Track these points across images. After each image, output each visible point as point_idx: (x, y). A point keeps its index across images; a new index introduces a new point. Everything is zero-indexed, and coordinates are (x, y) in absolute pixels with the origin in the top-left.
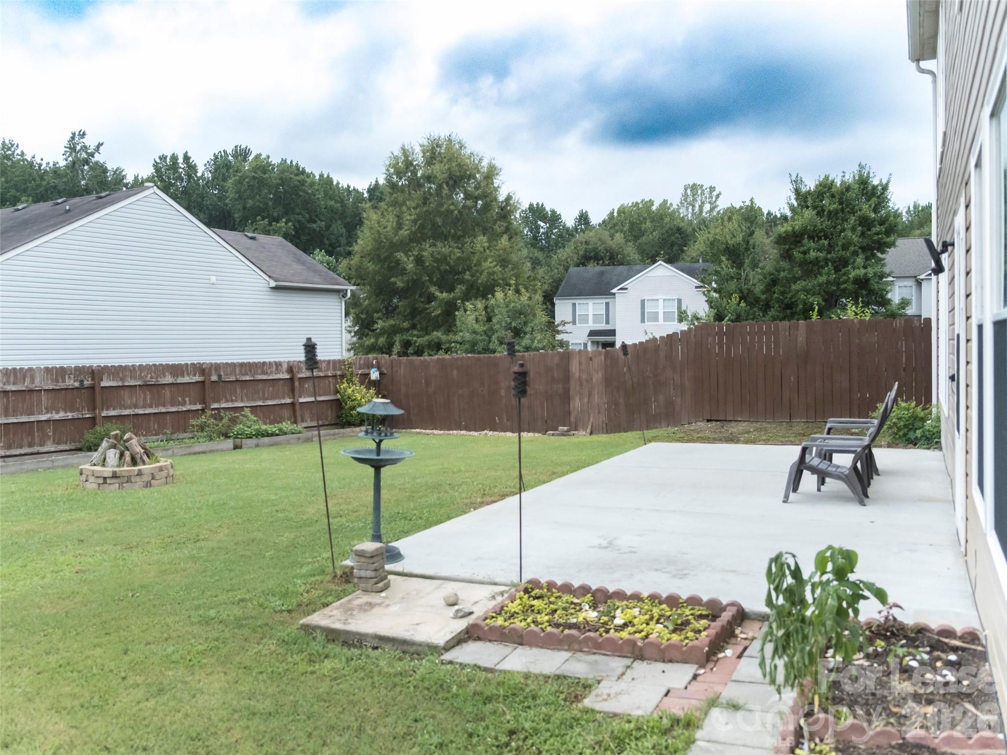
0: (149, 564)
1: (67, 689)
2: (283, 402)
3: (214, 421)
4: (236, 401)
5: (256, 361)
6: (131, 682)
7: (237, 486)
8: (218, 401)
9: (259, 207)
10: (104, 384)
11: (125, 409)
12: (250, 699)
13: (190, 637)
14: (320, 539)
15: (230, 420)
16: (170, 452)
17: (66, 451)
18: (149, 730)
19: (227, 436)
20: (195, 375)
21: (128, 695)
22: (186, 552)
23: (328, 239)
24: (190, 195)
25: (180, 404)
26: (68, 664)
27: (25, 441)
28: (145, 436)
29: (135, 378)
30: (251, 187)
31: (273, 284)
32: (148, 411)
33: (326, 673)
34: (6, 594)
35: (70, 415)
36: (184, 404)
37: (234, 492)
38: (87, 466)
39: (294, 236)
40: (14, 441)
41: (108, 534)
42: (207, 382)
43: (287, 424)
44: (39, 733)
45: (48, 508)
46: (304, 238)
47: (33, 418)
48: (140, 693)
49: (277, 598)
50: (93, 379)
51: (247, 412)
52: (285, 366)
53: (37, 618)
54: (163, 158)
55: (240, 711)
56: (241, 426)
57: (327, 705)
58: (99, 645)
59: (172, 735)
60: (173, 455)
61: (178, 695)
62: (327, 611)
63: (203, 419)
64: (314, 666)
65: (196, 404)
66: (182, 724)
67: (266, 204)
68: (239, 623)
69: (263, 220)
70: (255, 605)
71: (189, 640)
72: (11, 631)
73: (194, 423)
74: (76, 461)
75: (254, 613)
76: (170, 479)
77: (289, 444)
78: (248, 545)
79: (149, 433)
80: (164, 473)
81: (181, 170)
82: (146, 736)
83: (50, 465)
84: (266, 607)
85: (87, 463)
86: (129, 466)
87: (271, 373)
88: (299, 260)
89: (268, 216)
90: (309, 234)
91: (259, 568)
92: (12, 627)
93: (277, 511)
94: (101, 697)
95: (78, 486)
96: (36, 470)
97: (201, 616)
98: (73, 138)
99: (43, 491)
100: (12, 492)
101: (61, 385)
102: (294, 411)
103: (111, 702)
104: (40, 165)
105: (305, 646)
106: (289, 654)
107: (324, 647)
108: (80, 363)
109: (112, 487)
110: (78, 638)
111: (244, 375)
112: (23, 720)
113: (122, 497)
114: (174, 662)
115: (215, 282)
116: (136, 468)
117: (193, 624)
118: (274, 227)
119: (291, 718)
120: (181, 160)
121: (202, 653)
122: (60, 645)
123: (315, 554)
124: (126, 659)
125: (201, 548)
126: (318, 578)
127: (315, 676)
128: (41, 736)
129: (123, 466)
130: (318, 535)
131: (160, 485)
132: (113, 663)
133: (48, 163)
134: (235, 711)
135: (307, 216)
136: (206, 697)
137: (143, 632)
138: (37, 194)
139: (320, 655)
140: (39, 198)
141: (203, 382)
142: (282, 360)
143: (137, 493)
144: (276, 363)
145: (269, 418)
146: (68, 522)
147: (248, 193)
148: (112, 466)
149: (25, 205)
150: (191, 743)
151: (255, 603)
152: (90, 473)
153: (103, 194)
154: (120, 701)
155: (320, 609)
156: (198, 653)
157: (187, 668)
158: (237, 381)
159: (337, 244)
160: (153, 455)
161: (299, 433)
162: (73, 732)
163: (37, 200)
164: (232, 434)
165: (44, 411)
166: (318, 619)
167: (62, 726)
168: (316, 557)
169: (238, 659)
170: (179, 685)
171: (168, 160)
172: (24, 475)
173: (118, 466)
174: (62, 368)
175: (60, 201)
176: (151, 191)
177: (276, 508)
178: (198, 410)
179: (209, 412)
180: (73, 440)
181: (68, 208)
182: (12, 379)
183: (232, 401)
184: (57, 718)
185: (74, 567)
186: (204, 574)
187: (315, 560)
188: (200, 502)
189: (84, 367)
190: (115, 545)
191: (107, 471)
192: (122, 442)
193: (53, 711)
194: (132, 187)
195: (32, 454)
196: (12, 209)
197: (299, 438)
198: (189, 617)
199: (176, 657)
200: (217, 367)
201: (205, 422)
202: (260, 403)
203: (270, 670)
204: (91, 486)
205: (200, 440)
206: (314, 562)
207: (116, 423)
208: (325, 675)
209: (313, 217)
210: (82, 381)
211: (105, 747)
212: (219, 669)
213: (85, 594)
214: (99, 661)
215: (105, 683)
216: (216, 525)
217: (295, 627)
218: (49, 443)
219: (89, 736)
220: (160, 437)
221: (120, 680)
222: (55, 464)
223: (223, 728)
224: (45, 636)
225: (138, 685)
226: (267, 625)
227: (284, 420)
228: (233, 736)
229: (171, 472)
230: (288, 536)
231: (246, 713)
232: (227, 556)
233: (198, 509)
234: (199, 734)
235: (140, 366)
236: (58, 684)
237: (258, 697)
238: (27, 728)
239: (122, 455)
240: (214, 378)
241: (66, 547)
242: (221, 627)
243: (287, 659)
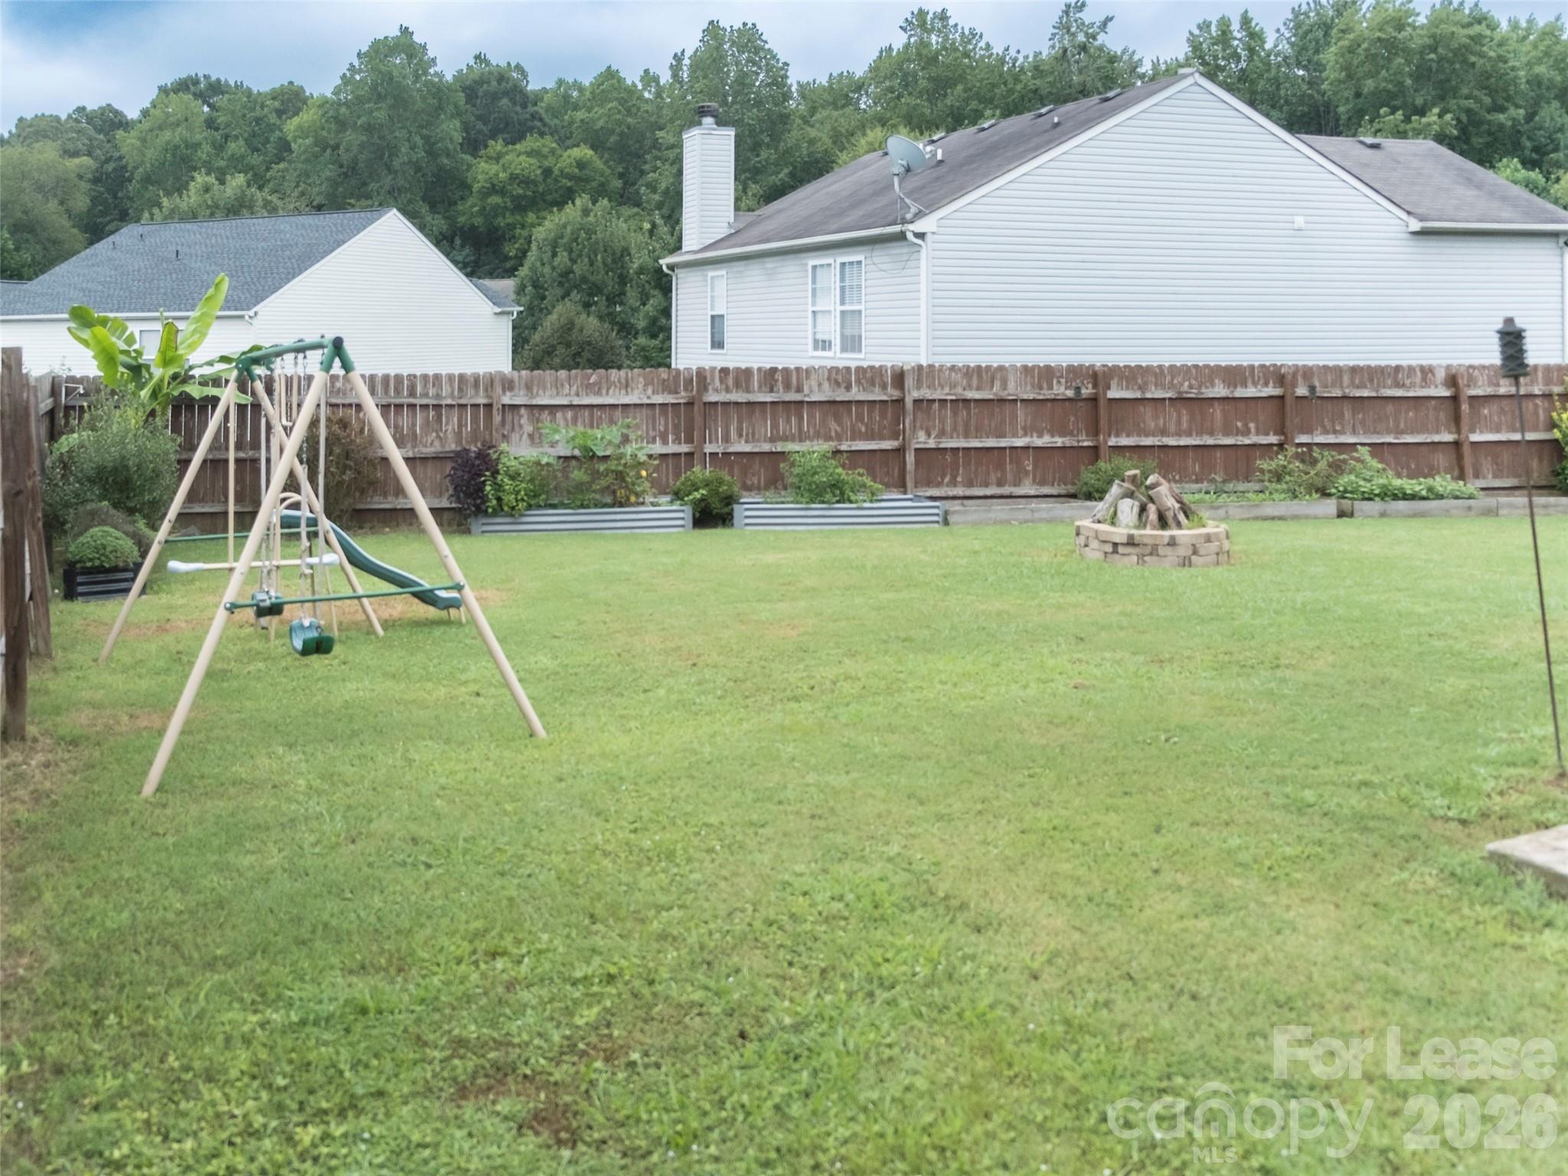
0: (1193, 693)
1: (1066, 867)
2: (1436, 438)
3: (1301, 466)
4: (1342, 432)
5: (1383, 363)
6: (1169, 880)
7: (1348, 582)
8: (1309, 431)
9: (1385, 90)
10: (1113, 394)
11: (1147, 435)
12: (1387, 963)
13: (1268, 827)
14: (1524, 699)
15: (1330, 465)
16: (1221, 512)
17: (1051, 496)
18: (1201, 966)
19: (1325, 494)
20: (1266, 384)
21: (1163, 900)
22: (1257, 682)
23: (1529, 138)
24: (1252, 82)
25: (1238, 432)
26: (1067, 827)
27: (993, 478)
28: (1180, 481)
29: (1163, 387)
30: (1371, 57)
31: (1415, 225)
32: (1184, 441)
33: (1549, 956)
34: (972, 703)
35: (1059, 441)
36: (1246, 432)
37: (1342, 592)
38: (1086, 523)
39: (1457, 138)
40: (976, 476)
41: (1122, 634)
42: (1289, 400)
43: (1444, 479)
44: (1025, 924)
45: (1027, 581)
46: (1477, 141)
47: (1004, 443)
48: (1184, 903)
49: (1436, 793)
50: (1095, 386)
51: (1364, 451)
52: (1441, 375)
53: (1017, 746)
54: (1205, 26)
55: (1369, 980)
56: (1352, 477)
57: (1552, 1016)
58: (1116, 809)
59: (1242, 987)
60: (1226, 518)
61: (1251, 921)
62: (1546, 836)
63: (1281, 460)
64: (1522, 937)
65: (1267, 434)
66: (1258, 973)
67: (1401, 84)
68: (1362, 823)
69: (1393, 113)
70: (1391, 798)
71: (1266, 833)
72: (982, 758)
73: (1265, 466)
74: (1068, 513)
75: (1389, 812)
76: (1223, 557)
77: (1450, 516)
78: (1374, 687)
79: (1184, 477)
80: (1213, 547)
81: (1236, 43)
82: (1196, 975)
83: (1029, 516)
84: (1416, 805)
85: (1086, 517)
86: (1154, 528)
87: (1413, 385)
88: (1469, 180)
89: (1403, 107)
90: (1490, 133)
91: (1398, 732)
92: (981, 753)
93: (1430, 635)
94: (1119, 892)
95: (1074, 551)
96: (1008, 522)
97: (1287, 796)
98: (1067, 12)
99: (1019, 554)
100: (976, 552)
101: (1046, 394)
102: (1460, 457)
103: (1136, 904)
104: (1015, 60)
105: (1500, 893)
106: (1465, 902)
107: (1541, 905)
108: (1076, 360)
109: (1126, 559)
110: (1082, 790)
111: (1358, 387)
112: (1002, 897)
113: (1143, 577)
114: (1241, 864)
115: (1303, 225)
116: (1167, 533)
117: (1273, 807)
118: (1415, 125)
119: (1474, 1021)
120: (1235, 26)
121: (1292, 860)
122: (1054, 796)
123: (1516, 726)
124: (1160, 840)
125: (1283, 680)
126: (1524, 771)
127: (1523, 955)
128: (1028, 929)
129: (1145, 527)
130: (1521, 691)
131: (1207, 565)
132: (1138, 843)
133: (1026, 57)
134: (1359, 978)
135: (1487, 100)
136: (1302, 938)
137: (1186, 802)
138: (1008, 104)
139: (1534, 919)
140: (1011, 110)
141: (1282, 398)
142: (1434, 363)
143: (1165, 573)
144: (1422, 368)
145: (1408, 468)
146: (1059, 607)
147: (1367, 67)
148: (1127, 526)
149: (993, 121)
150: (1276, 1010)
151: (1393, 793)
152: (1092, 534)
153: (1111, 94)
154: (1150, 907)
155: (1529, 831)
156: (1284, 859)
157: (1266, 879)
158: (1345, 398)
159: (1551, 147)
160: (1193, 513)
161: (1469, 498)
162: (1076, 936)
163: (1007, 113)
164: (1334, 491)
165: (1021, 432)
166: (1523, 847)
167: (1059, 922)
168: (1517, 732)
169: (1361, 886)
170: (1252, 905)
171: (1213, 28)
172: (991, 528)
173: (1138, 527)
174: (1048, 368)
175: (1044, 110)
176: (1190, 81)
177: (1429, 629)
178: (1271, 445)
179: (1291, 450)
180: (1063, 481)
181: (1056, 120)
182: (975, 382)
183: (1335, 432)
184: (1051, 908)
185: (1070, 678)
186: (1291, 726)
187: (1514, 735)
188: (1279, 601)
189: (1081, 366)
190: (1134, 654)
191: (1119, 533)
192: (1143, 489)
193: (1046, 896)
194: (1152, 79)
195: (1002, 497)
196: (974, 129)
197: (1470, 508)
198: (1267, 794)
199: (1244, 857)
200: (1307, 372)
201: (1285, 467)
202: (1390, 439)
203: (1426, 921)
204: (1094, 554)
205: (1276, 496)
206: (1513, 740)
207: (1130, 459)
208: (1544, 959)
209: (1501, 102)
210: (1078, 389)
211: (1128, 974)
212: (1325, 896)
213: (1090, 724)
214: (1114, 833)
215: (1125, 871)
216: (1312, 644)
217: (1476, 854)
218: (1027, 482)
219: (1102, 950)
220: (1204, 485)
221: (1150, 873)
222: (1037, 515)
223: (1337, 1002)
224: (1030, 776)
225: (1180, 889)
226: (1417, 837)
227: (1439, 473)
228: (1355, 1019)
229: (1226, 545)
230: (1453, 685)
231: (1380, 987)
232: (1333, 701)
233: (1277, 612)
234: (1289, 999)
235: (1171, 367)
236: (1052, 856)
237: (1404, 965)
238: (1008, 911)
239: (1143, 509)
240: (1302, 391)
241: (1058, 645)
242: (1326, 823)
243: (1460, 909)
